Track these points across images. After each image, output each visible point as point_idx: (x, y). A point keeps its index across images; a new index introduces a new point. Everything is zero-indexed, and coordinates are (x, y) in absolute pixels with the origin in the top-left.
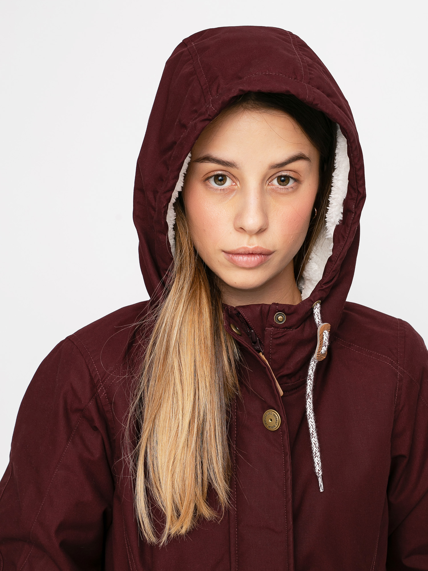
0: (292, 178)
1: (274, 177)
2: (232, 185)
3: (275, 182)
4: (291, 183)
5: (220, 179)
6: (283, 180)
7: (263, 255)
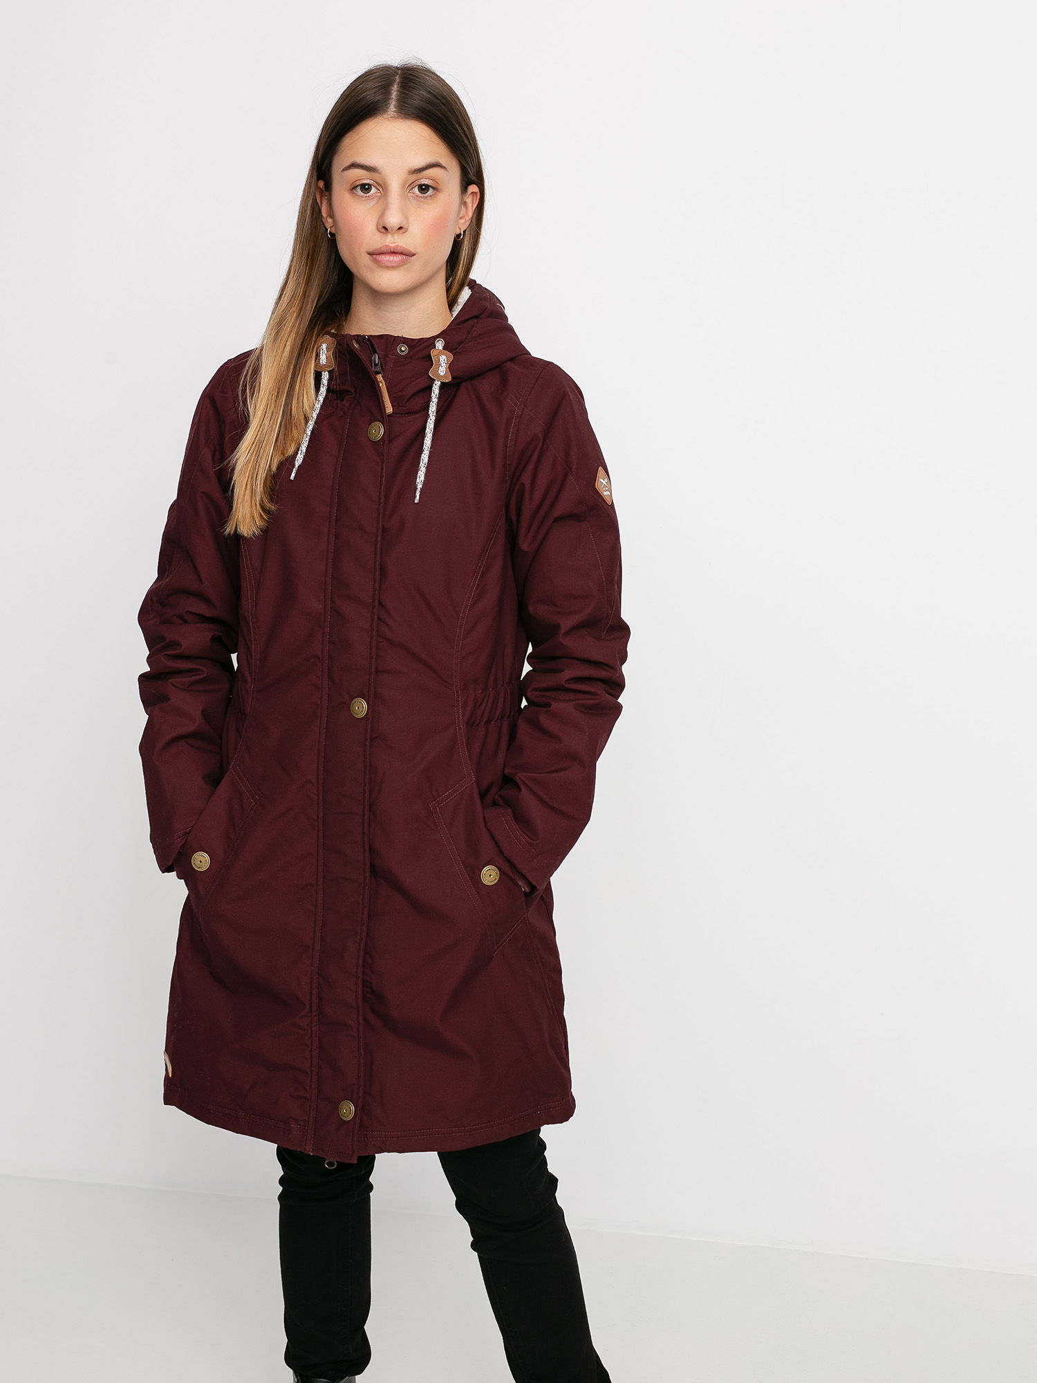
0: (431, 187)
1: (414, 184)
2: (377, 193)
3: (416, 190)
4: (430, 192)
5: (366, 188)
6: (424, 188)
7: (405, 255)
